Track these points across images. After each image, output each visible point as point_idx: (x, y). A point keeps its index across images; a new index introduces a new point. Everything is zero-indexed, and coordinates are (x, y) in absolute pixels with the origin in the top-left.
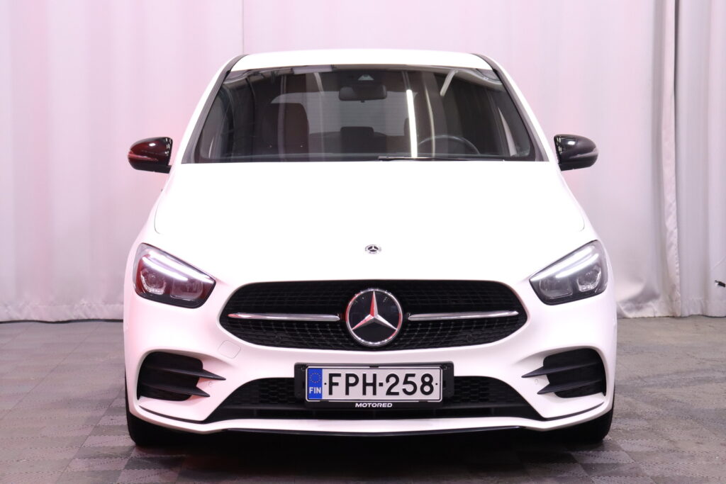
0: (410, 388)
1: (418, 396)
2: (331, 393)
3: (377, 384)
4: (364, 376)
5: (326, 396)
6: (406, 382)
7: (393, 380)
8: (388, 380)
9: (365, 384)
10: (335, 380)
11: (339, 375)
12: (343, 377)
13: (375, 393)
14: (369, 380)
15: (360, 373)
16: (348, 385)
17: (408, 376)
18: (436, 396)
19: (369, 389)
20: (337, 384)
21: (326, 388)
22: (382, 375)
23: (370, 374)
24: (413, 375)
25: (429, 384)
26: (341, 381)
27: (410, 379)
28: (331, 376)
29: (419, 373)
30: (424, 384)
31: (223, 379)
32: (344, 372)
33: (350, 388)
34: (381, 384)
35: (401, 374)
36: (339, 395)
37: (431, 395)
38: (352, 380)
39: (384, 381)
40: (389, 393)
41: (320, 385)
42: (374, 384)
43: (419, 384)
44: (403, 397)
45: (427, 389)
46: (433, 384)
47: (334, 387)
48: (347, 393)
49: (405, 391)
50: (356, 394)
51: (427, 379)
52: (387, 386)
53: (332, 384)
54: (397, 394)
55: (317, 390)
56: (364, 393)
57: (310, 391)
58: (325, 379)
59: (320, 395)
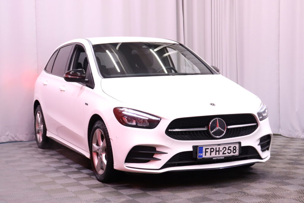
0: (229, 151)
1: (232, 154)
2: (205, 155)
3: (220, 151)
4: (216, 148)
5: (204, 156)
6: (228, 149)
7: (224, 149)
8: (223, 149)
9: (216, 151)
10: (207, 150)
11: (208, 149)
12: (210, 149)
13: (219, 154)
14: (218, 150)
15: (214, 147)
16: (211, 152)
17: (229, 147)
18: (237, 153)
19: (217, 153)
21: (204, 153)
22: (221, 147)
23: (218, 147)
24: (230, 147)
25: (235, 150)
26: (209, 151)
27: (230, 148)
28: (206, 149)
29: (232, 146)
30: (234, 149)
31: (167, 153)
32: (210, 148)
33: (212, 153)
34: (221, 151)
35: (227, 147)
36: (208, 156)
37: (231, 154)
38: (212, 150)
39: (222, 150)
40: (223, 153)
41: (202, 153)
42: (219, 151)
43: (232, 150)
44: (227, 155)
45: (234, 151)
46: (236, 149)
47: (206, 153)
48: (211, 155)
49: (228, 152)
50: (213, 155)
51: (235, 148)
52: (223, 151)
53: (206, 152)
54: (226, 154)
55: (201, 154)
56: (216, 154)
57: (199, 155)
58: (204, 150)
59: (202, 156)
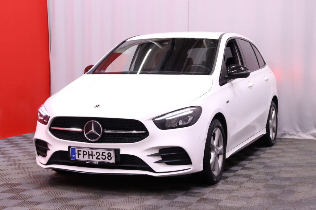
0: (104, 157)
1: (107, 160)
2: (78, 157)
4: (89, 152)
5: (77, 158)
6: (102, 155)
7: (98, 154)
8: (96, 154)
9: (89, 155)
10: (80, 152)
11: (81, 151)
12: (82, 152)
13: (92, 158)
14: (90, 153)
15: (87, 151)
16: (84, 155)
17: (103, 153)
18: (113, 161)
19: (91, 157)
20: (80, 154)
21: (77, 155)
22: (94, 152)
24: (105, 153)
25: (110, 156)
27: (104, 154)
28: (78, 151)
29: (107, 152)
31: (50, 150)
32: (82, 150)
33: (85, 156)
34: (94, 155)
35: (101, 152)
36: (81, 158)
38: (85, 153)
40: (97, 158)
41: (75, 154)
42: (92, 155)
43: (107, 156)
44: (101, 160)
45: (110, 158)
46: (112, 156)
47: (79, 155)
48: (84, 158)
49: (102, 158)
50: (86, 158)
51: (109, 154)
52: (96, 156)
53: (79, 154)
54: (100, 159)
55: (74, 156)
56: (89, 158)
57: (72, 156)
58: (76, 152)
59: (75, 158)
